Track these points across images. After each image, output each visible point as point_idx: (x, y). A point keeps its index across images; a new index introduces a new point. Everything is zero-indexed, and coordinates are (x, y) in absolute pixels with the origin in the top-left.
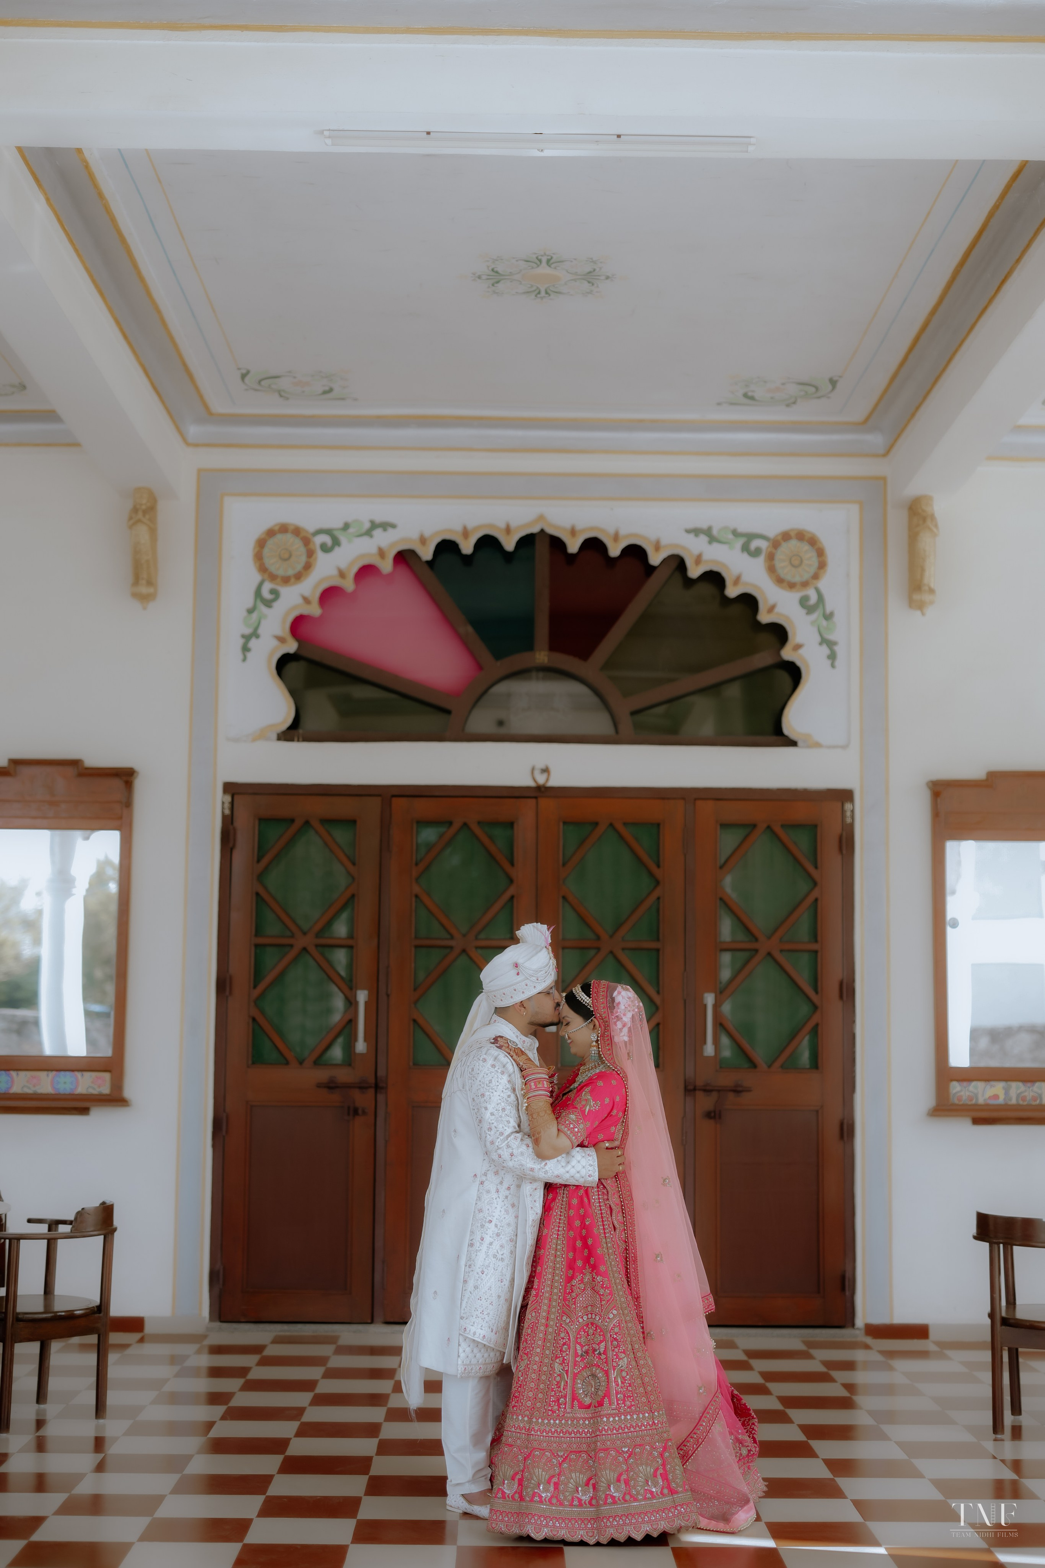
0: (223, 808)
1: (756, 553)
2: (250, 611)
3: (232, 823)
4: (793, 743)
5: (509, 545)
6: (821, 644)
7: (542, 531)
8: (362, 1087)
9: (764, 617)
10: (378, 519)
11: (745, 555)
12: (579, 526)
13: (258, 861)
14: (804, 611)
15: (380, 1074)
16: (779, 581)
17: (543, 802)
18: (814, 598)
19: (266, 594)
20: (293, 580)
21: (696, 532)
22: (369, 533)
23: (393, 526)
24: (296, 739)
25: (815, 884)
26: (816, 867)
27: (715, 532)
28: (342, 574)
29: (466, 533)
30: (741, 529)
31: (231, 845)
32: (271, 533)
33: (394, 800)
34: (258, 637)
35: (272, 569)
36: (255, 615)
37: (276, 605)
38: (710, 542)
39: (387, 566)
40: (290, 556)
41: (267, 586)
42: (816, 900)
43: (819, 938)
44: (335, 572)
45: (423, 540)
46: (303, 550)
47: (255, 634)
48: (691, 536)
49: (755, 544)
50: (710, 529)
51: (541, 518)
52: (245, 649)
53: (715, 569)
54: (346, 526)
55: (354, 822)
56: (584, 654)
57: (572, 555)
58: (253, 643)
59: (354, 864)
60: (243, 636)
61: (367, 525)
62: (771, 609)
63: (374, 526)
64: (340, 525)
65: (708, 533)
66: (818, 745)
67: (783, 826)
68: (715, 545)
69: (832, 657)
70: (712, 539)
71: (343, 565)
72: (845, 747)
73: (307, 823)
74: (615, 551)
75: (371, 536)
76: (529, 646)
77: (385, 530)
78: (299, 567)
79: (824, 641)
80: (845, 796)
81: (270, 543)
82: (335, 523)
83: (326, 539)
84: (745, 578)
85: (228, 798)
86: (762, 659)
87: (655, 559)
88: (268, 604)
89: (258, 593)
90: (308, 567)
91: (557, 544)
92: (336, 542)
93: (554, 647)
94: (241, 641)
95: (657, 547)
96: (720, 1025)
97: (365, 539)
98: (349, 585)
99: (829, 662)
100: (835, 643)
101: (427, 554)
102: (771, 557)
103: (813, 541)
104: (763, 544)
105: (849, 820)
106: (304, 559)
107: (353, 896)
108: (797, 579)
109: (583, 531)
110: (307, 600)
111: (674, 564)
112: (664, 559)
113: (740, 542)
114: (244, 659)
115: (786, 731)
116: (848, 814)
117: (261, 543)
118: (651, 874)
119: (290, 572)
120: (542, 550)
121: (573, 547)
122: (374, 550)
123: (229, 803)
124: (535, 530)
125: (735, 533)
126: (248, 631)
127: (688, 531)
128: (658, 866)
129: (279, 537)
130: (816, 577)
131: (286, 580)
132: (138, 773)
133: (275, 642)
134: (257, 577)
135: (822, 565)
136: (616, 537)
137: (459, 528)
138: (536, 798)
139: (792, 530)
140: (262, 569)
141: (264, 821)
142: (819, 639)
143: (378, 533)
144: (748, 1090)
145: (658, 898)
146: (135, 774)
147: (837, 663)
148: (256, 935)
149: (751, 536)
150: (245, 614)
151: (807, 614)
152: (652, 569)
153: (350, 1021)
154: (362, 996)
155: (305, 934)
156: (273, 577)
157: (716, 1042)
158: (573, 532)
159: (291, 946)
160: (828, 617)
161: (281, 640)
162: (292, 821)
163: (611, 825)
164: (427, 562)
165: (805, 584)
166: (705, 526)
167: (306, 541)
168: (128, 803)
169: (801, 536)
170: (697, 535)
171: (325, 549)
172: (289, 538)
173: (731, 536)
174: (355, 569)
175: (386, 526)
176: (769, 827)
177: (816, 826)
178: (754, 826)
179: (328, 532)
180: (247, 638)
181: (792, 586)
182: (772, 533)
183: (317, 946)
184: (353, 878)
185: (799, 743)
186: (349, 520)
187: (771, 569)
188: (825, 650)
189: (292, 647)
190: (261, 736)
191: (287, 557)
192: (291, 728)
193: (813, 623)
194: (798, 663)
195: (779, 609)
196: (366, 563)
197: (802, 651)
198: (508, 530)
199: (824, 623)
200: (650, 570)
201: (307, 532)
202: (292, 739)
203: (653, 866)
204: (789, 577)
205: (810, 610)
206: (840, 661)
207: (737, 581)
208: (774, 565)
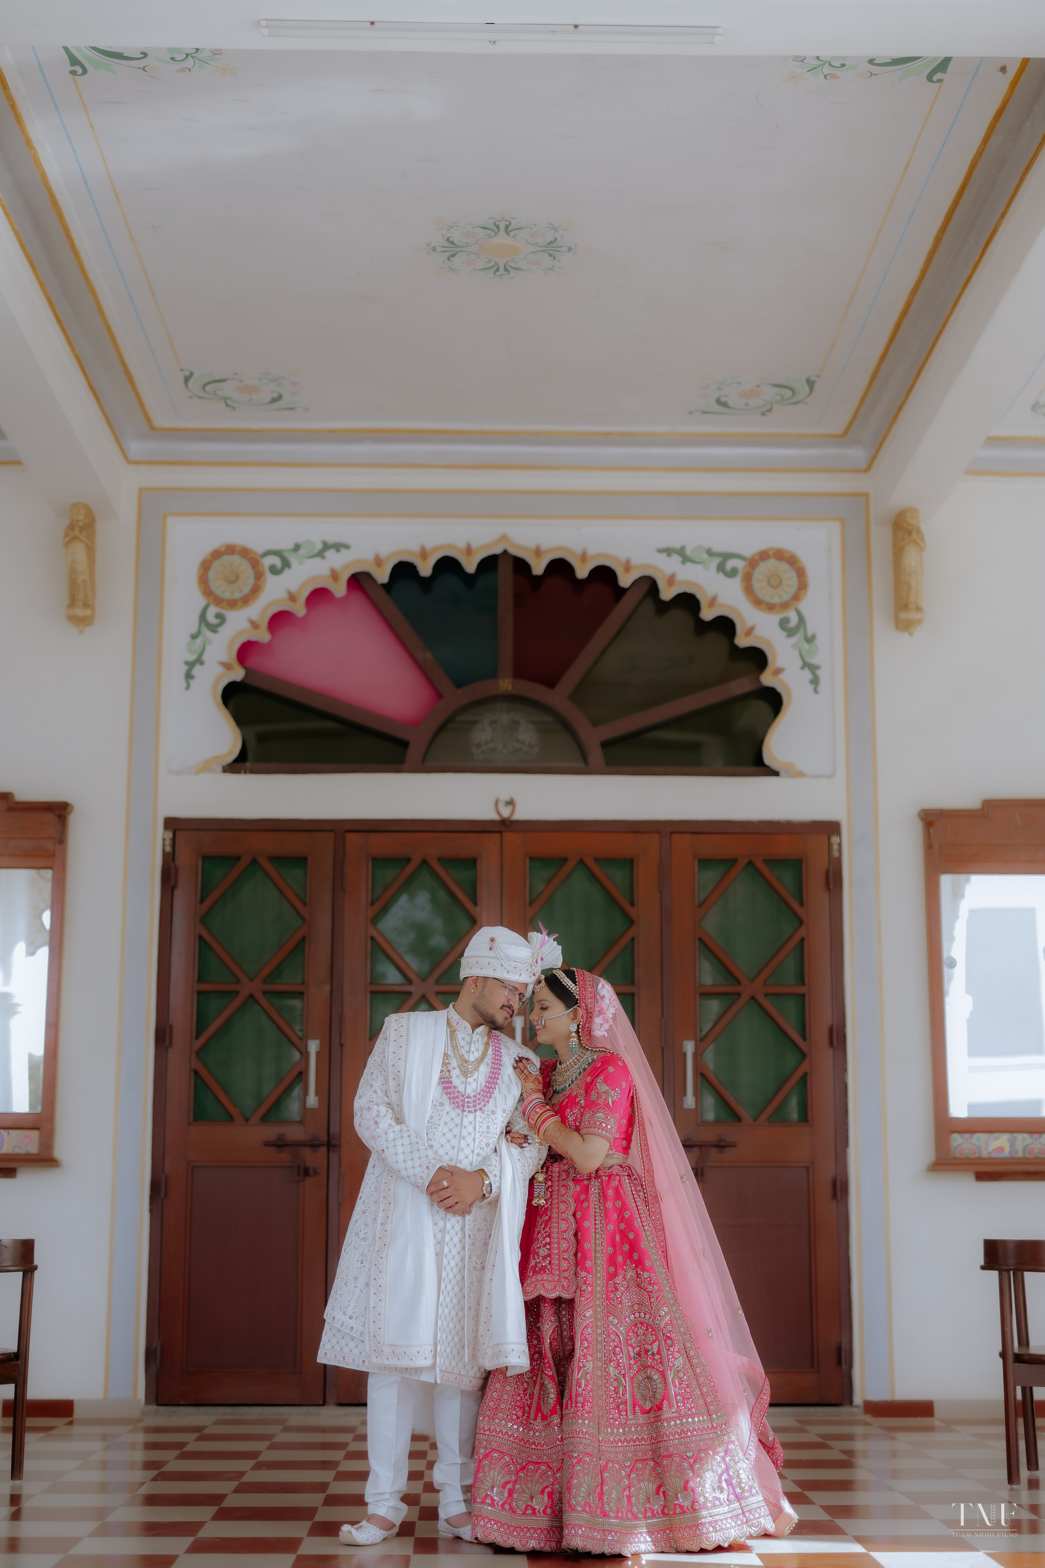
0: (164, 845)
1: (733, 573)
2: (194, 637)
3: (174, 861)
4: (776, 774)
5: (470, 566)
6: (802, 668)
7: (505, 552)
8: (313, 1145)
9: (742, 641)
10: (331, 540)
11: (721, 576)
12: (544, 546)
13: (202, 902)
14: (783, 634)
15: (332, 1130)
16: (758, 602)
17: (509, 837)
18: (794, 620)
19: (211, 618)
20: (240, 603)
21: (669, 551)
22: (321, 554)
23: (347, 547)
24: (243, 771)
25: (801, 922)
26: (802, 905)
27: (688, 552)
28: (292, 597)
29: (424, 554)
30: (717, 548)
31: (172, 884)
32: (216, 554)
33: (348, 835)
34: (202, 663)
35: (218, 592)
36: (199, 641)
37: (221, 629)
38: (683, 563)
39: (340, 589)
40: (237, 578)
41: (212, 611)
42: (803, 940)
43: (806, 981)
44: (284, 595)
45: (378, 562)
46: (250, 572)
47: (199, 661)
48: (664, 555)
49: (731, 564)
50: (683, 548)
51: (504, 537)
52: (189, 676)
53: (689, 590)
54: (297, 548)
55: (305, 859)
56: (551, 684)
57: (537, 577)
58: (197, 670)
59: (305, 904)
60: (187, 663)
61: (319, 546)
62: (749, 632)
63: (326, 546)
64: (291, 546)
65: (681, 552)
66: (801, 774)
67: (765, 861)
68: (689, 565)
69: (815, 681)
70: (686, 559)
71: (294, 588)
72: (830, 776)
73: (254, 861)
74: (582, 572)
75: (324, 558)
76: (492, 673)
77: (338, 551)
78: (247, 590)
79: (806, 665)
80: (831, 828)
81: (216, 565)
82: (286, 544)
83: (276, 561)
84: (721, 600)
85: (169, 835)
86: (741, 686)
87: (625, 580)
88: (213, 629)
89: (203, 617)
90: (256, 590)
91: (521, 565)
92: (286, 564)
93: (518, 674)
94: (185, 668)
95: (628, 567)
96: (701, 1075)
97: (318, 560)
98: (300, 609)
99: (812, 687)
100: (818, 667)
101: (383, 576)
102: (748, 578)
103: (792, 561)
104: (739, 564)
105: (836, 854)
106: (251, 581)
107: (304, 938)
108: (776, 600)
109: (548, 551)
110: (254, 625)
111: (645, 587)
112: (635, 581)
113: (716, 561)
114: (188, 687)
115: (767, 760)
116: (835, 847)
117: (206, 566)
118: (624, 913)
119: (237, 595)
120: (505, 573)
121: (538, 568)
122: (326, 572)
123: (171, 839)
124: (498, 550)
125: (710, 553)
126: (192, 658)
127: (660, 551)
128: (633, 905)
129: (226, 558)
130: (796, 597)
131: (232, 604)
132: (72, 807)
133: (221, 670)
134: (200, 601)
135: (803, 586)
136: (584, 558)
137: (416, 548)
138: (500, 832)
139: (770, 549)
140: (207, 592)
141: (205, 858)
142: (800, 663)
143: (330, 554)
144: (733, 1146)
145: (633, 939)
146: (69, 808)
147: (820, 688)
148: (200, 980)
149: (727, 556)
150: (189, 639)
151: (789, 636)
152: (623, 591)
153: (301, 1073)
154: (313, 1047)
155: (251, 980)
156: (218, 601)
157: (697, 1093)
158: (538, 552)
159: (237, 993)
160: (810, 639)
161: (227, 666)
162: (239, 858)
163: (581, 862)
164: (383, 585)
165: (785, 606)
166: (677, 545)
167: (255, 563)
168: (61, 839)
169: (780, 555)
170: (669, 555)
171: (274, 571)
172: (236, 559)
173: (705, 556)
174: (306, 593)
175: (338, 547)
176: (750, 863)
177: (799, 862)
178: (735, 861)
179: (278, 553)
180: (191, 665)
181: (770, 607)
182: (749, 551)
183: (264, 992)
184: (304, 919)
185: (782, 773)
186: (300, 540)
187: (749, 590)
188: (807, 675)
189: (238, 674)
190: (205, 767)
191: (233, 579)
192: (236, 761)
193: (794, 646)
194: (779, 689)
195: (757, 632)
196: (318, 586)
197: (782, 676)
198: (469, 551)
199: (806, 646)
200: (621, 592)
201: (255, 553)
202: (238, 772)
203: (626, 906)
204: (767, 599)
205: (791, 632)
206: (823, 686)
207: (713, 602)
208: (752, 586)
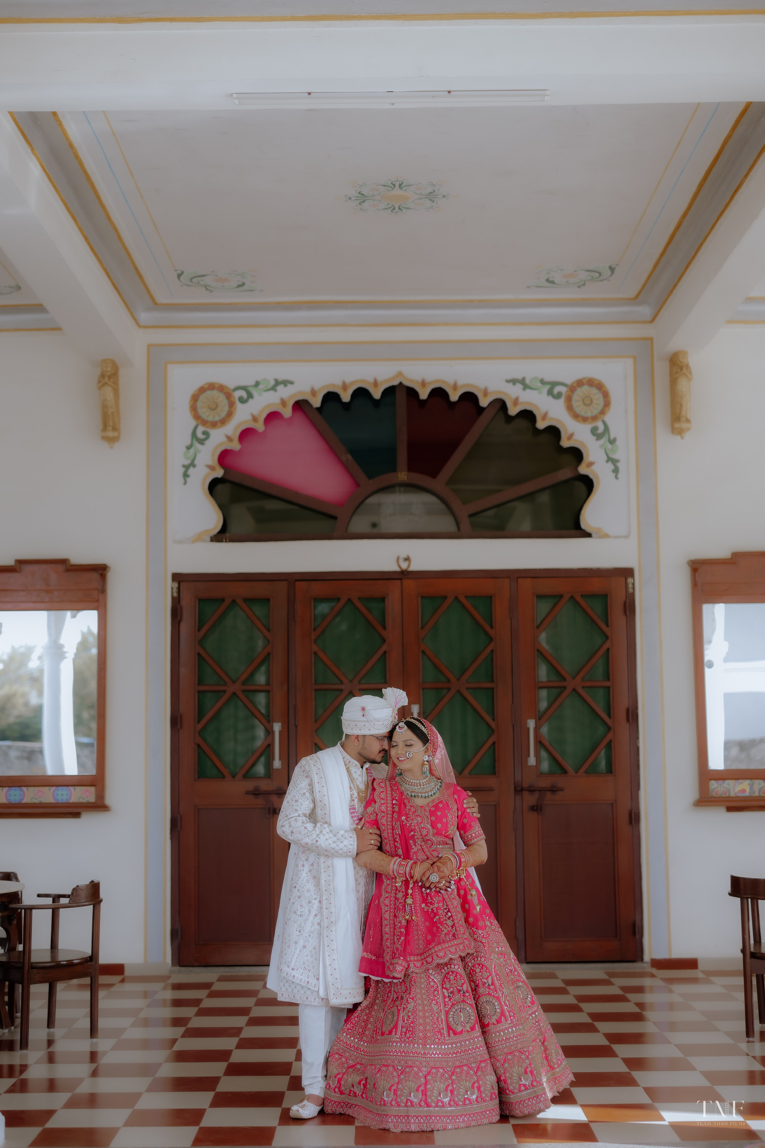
0: (172, 592)
1: (558, 396)
2: (189, 448)
3: (179, 603)
4: (589, 535)
5: (377, 395)
6: (607, 462)
7: (401, 383)
9: (565, 443)
10: (280, 378)
11: (550, 397)
12: (428, 379)
13: (199, 630)
14: (594, 438)
16: (576, 416)
17: (406, 582)
18: (601, 428)
19: (200, 435)
20: (219, 424)
21: (514, 381)
22: (274, 388)
23: (292, 383)
24: (224, 540)
25: (607, 638)
26: (608, 626)
27: (527, 381)
28: (255, 419)
29: (345, 387)
30: (547, 379)
31: (179, 619)
32: (202, 390)
33: (297, 583)
34: (194, 466)
35: (204, 416)
36: (192, 451)
37: (207, 442)
38: (524, 389)
39: (287, 412)
40: (217, 406)
41: (200, 429)
42: (608, 649)
43: (611, 678)
44: (250, 418)
45: (314, 393)
46: (226, 402)
47: (192, 464)
48: (510, 385)
49: (557, 389)
50: (524, 379)
51: (400, 374)
52: (186, 475)
53: (528, 408)
54: (257, 384)
55: (268, 600)
56: (434, 474)
57: (423, 400)
58: (191, 471)
59: (269, 631)
60: (184, 466)
61: (273, 383)
62: (570, 437)
63: (277, 383)
64: (253, 383)
65: (522, 382)
66: (607, 536)
67: (582, 596)
68: (528, 391)
69: (616, 471)
70: (526, 387)
71: (256, 412)
72: (626, 537)
73: (234, 602)
74: (454, 397)
75: (276, 391)
76: (393, 468)
77: (286, 386)
78: (223, 414)
79: (609, 459)
80: (628, 573)
81: (202, 397)
82: (249, 382)
83: (243, 394)
84: (551, 415)
85: (176, 585)
86: (564, 474)
87: (484, 402)
88: (201, 442)
89: (194, 434)
90: (230, 414)
91: (411, 392)
92: (250, 396)
93: (411, 468)
94: (183, 470)
95: (486, 393)
96: (540, 743)
97: (271, 393)
98: (260, 427)
99: (614, 475)
100: (618, 461)
101: (317, 403)
102: (569, 399)
103: (600, 386)
104: (563, 389)
105: (631, 591)
106: (226, 408)
107: (269, 654)
108: (589, 414)
109: (430, 383)
110: (229, 439)
111: (498, 406)
112: (491, 402)
113: (547, 388)
114: (185, 483)
115: (583, 526)
116: (630, 586)
117: (195, 398)
118: (486, 633)
119: (217, 418)
120: (401, 398)
121: (424, 395)
122: (278, 401)
123: (177, 588)
124: (396, 383)
125: (542, 382)
126: (187, 462)
127: (508, 381)
128: (492, 627)
129: (208, 393)
130: (603, 412)
131: (214, 425)
132: (110, 568)
133: (207, 470)
134: (193, 423)
135: (607, 404)
136: (455, 387)
137: (339, 383)
138: (401, 579)
139: (584, 378)
140: (197, 416)
141: (201, 600)
142: (606, 458)
143: (280, 388)
144: (561, 790)
145: (492, 651)
146: (107, 568)
147: (619, 476)
148: (199, 684)
149: (554, 384)
150: (185, 449)
151: (597, 440)
152: (483, 409)
153: (269, 745)
154: (277, 727)
155: (234, 682)
156: (204, 423)
157: (537, 755)
158: (423, 384)
159: (225, 691)
160: (612, 442)
161: (212, 468)
162: (223, 600)
163: (456, 598)
164: (317, 408)
165: (595, 418)
166: (520, 377)
167: (228, 396)
168: (103, 590)
169: (591, 383)
170: (514, 384)
171: (242, 401)
172: (215, 393)
173: (539, 384)
174: (264, 415)
175: (286, 383)
176: (572, 597)
177: (606, 596)
178: (561, 596)
179: (244, 388)
180: (187, 467)
181: (585, 420)
182: (569, 381)
183: (243, 691)
184: (269, 641)
185: (593, 535)
186: (259, 379)
187: (570, 408)
188: (610, 466)
189: (219, 473)
190: (198, 539)
191: (214, 407)
192: (220, 532)
193: (601, 446)
194: (591, 476)
195: (576, 437)
196: (272, 410)
197: (593, 467)
198: (376, 384)
199: (610, 446)
200: (481, 410)
201: (229, 389)
202: (221, 541)
203: (487, 628)
204: (582, 413)
205: (599, 437)
206: (621, 474)
207: (545, 417)
208: (572, 405)
